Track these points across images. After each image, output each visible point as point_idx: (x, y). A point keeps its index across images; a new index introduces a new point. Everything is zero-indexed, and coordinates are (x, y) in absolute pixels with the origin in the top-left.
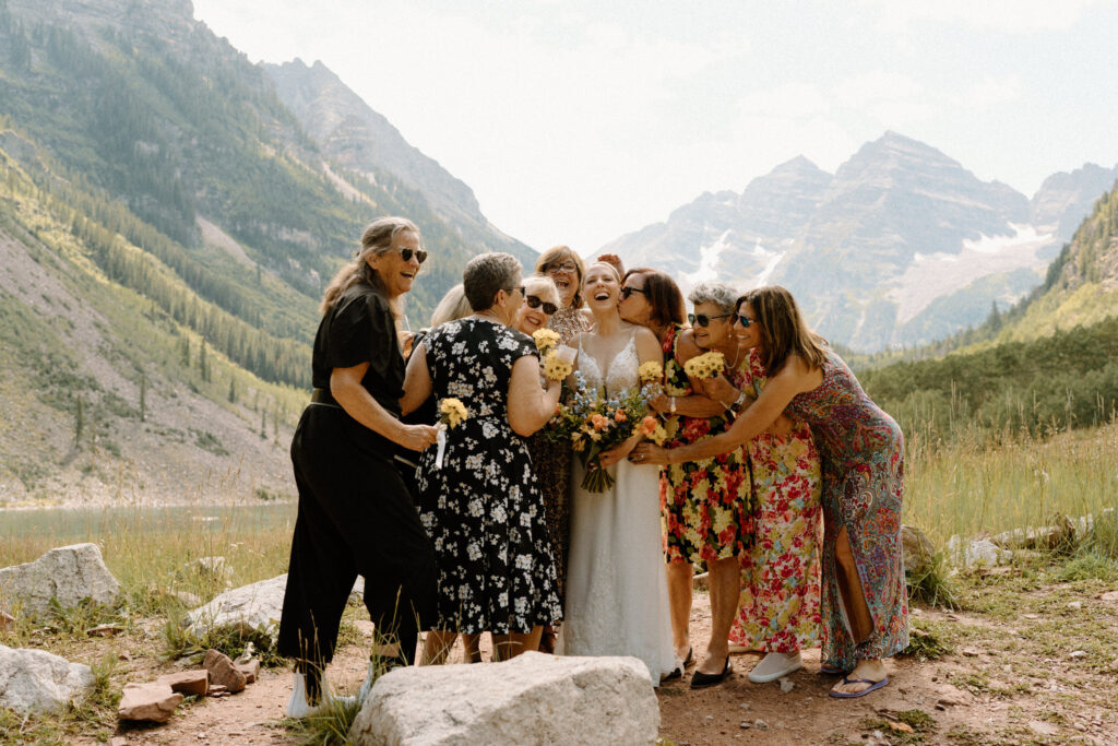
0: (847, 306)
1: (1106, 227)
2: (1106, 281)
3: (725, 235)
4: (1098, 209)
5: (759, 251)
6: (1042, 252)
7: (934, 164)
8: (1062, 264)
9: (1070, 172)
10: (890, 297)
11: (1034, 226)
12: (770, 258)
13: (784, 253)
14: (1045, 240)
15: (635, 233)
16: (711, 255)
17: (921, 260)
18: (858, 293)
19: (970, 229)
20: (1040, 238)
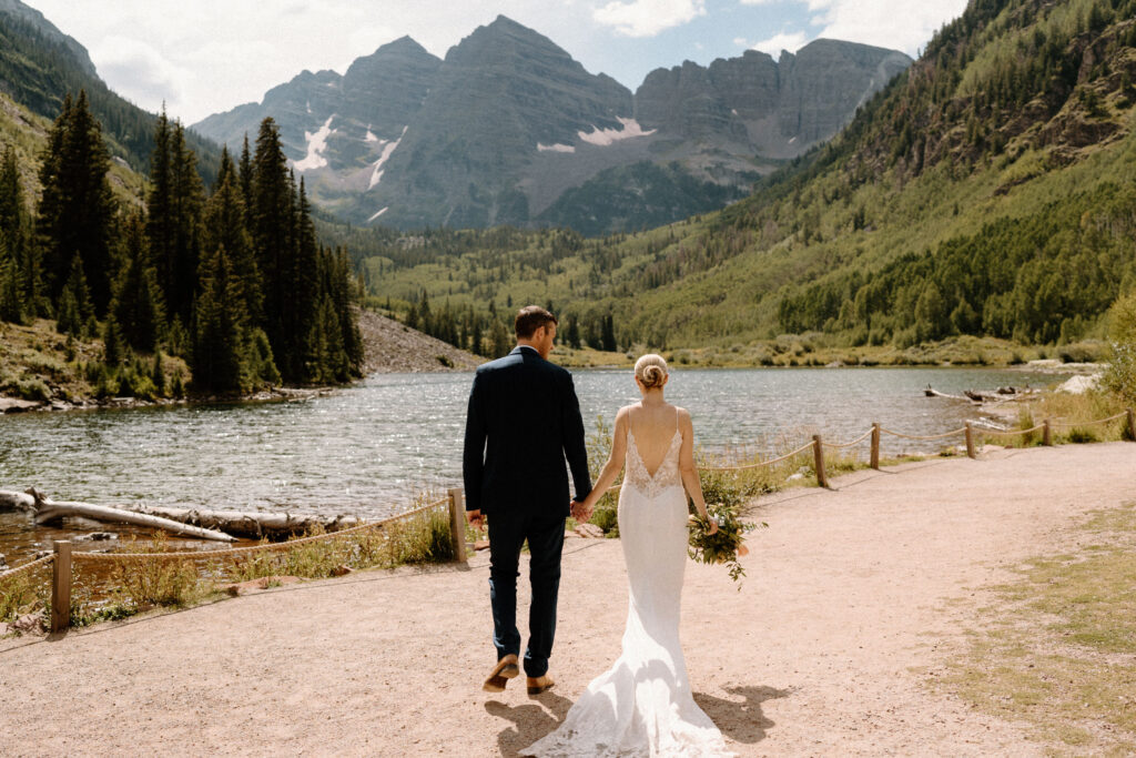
0: (478, 196)
3: (330, 120)
5: (370, 137)
7: (546, 53)
9: (670, 69)
10: (521, 187)
11: (639, 120)
12: (385, 145)
13: (399, 140)
14: (652, 135)
15: (225, 114)
16: (317, 140)
17: (544, 151)
18: (489, 183)
19: (584, 121)
20: (647, 133)
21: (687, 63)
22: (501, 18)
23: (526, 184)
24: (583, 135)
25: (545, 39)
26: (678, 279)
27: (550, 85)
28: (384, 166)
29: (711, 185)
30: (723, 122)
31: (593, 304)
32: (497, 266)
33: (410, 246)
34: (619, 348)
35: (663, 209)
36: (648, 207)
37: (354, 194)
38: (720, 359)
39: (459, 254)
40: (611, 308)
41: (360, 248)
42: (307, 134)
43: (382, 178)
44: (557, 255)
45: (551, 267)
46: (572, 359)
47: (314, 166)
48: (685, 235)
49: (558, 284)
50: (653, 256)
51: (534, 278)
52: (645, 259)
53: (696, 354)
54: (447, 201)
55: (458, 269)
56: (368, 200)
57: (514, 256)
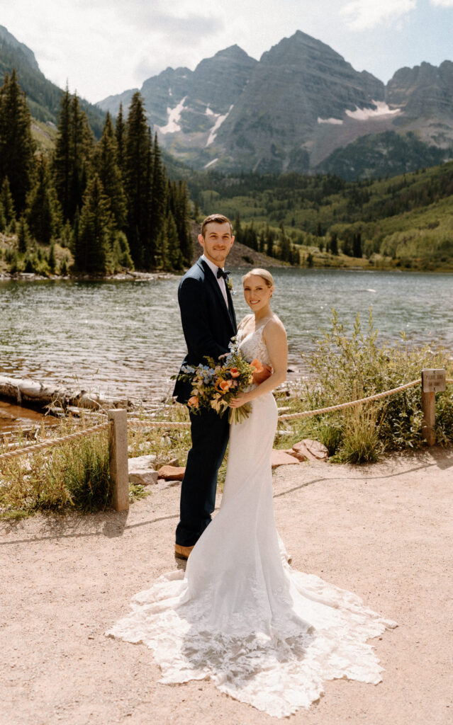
0: (277, 152)
3: (183, 101)
5: (209, 112)
6: (398, 121)
7: (327, 56)
9: (412, 67)
10: (305, 147)
11: (388, 103)
12: (217, 117)
13: (227, 114)
14: (397, 112)
15: (118, 96)
16: (174, 114)
17: (322, 123)
18: (284, 144)
19: (350, 104)
20: (392, 112)
21: (424, 64)
22: (299, 33)
23: (309, 145)
24: (348, 112)
25: (328, 47)
26: (407, 211)
27: (329, 78)
28: (217, 131)
29: (434, 149)
30: (446, 105)
31: (348, 226)
32: (286, 198)
33: (231, 184)
34: (364, 256)
35: (400, 164)
36: (390, 162)
37: (196, 149)
38: (433, 266)
39: (262, 190)
40: (360, 229)
41: (199, 184)
43: (215, 139)
44: (327, 192)
45: (322, 201)
46: (332, 262)
47: (172, 131)
48: (414, 181)
49: (326, 212)
50: (391, 195)
51: (311, 208)
52: (385, 197)
53: (416, 261)
54: (256, 155)
55: (260, 200)
56: (205, 155)
57: (298, 193)
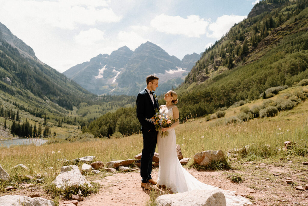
0: (137, 86)
1: (198, 69)
2: (198, 82)
3: (105, 66)
4: (197, 64)
5: (114, 70)
6: (184, 74)
7: (159, 50)
8: (188, 77)
9: (190, 54)
11: (182, 67)
12: (117, 73)
13: (121, 71)
14: (184, 71)
15: (81, 64)
18: (140, 83)
19: (167, 68)
20: (183, 71)
21: (194, 53)
22: (148, 42)
24: (167, 72)
25: (159, 47)
27: (159, 59)
28: (117, 78)
37: (108, 85)
42: (99, 70)
43: (116, 81)
47: (100, 78)
54: (129, 87)
56: (111, 86)
